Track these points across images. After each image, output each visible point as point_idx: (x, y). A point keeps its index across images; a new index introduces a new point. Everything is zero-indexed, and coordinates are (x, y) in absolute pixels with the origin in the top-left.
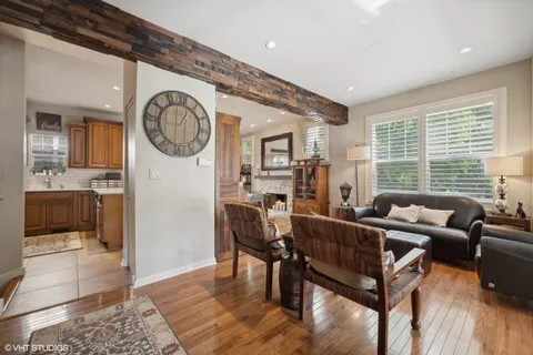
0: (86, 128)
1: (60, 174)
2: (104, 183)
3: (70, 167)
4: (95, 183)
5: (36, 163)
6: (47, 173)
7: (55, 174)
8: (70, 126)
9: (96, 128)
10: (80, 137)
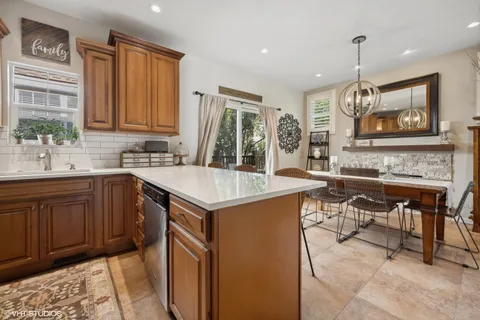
0: (114, 55)
1: (67, 143)
2: (143, 158)
3: (87, 127)
4: (128, 158)
5: (22, 122)
6: (45, 142)
7: (59, 143)
8: (85, 49)
9: (130, 54)
10: (103, 69)
